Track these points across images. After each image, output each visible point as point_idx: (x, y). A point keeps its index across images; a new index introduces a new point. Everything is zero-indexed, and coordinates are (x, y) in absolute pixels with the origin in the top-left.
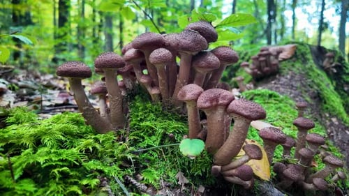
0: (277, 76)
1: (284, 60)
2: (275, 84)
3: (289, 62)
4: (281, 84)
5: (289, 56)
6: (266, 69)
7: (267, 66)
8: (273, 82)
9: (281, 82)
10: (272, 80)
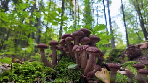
0: (141, 56)
1: (144, 49)
2: (140, 60)
3: (146, 50)
4: (143, 60)
5: (146, 47)
6: (134, 53)
7: (134, 52)
8: (139, 59)
9: (143, 59)
10: (138, 58)
